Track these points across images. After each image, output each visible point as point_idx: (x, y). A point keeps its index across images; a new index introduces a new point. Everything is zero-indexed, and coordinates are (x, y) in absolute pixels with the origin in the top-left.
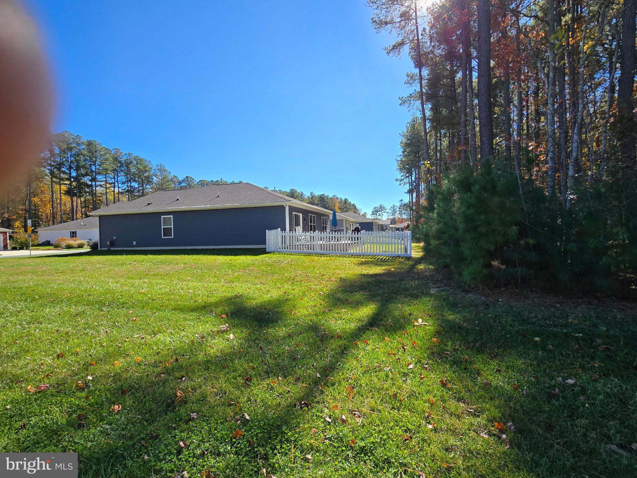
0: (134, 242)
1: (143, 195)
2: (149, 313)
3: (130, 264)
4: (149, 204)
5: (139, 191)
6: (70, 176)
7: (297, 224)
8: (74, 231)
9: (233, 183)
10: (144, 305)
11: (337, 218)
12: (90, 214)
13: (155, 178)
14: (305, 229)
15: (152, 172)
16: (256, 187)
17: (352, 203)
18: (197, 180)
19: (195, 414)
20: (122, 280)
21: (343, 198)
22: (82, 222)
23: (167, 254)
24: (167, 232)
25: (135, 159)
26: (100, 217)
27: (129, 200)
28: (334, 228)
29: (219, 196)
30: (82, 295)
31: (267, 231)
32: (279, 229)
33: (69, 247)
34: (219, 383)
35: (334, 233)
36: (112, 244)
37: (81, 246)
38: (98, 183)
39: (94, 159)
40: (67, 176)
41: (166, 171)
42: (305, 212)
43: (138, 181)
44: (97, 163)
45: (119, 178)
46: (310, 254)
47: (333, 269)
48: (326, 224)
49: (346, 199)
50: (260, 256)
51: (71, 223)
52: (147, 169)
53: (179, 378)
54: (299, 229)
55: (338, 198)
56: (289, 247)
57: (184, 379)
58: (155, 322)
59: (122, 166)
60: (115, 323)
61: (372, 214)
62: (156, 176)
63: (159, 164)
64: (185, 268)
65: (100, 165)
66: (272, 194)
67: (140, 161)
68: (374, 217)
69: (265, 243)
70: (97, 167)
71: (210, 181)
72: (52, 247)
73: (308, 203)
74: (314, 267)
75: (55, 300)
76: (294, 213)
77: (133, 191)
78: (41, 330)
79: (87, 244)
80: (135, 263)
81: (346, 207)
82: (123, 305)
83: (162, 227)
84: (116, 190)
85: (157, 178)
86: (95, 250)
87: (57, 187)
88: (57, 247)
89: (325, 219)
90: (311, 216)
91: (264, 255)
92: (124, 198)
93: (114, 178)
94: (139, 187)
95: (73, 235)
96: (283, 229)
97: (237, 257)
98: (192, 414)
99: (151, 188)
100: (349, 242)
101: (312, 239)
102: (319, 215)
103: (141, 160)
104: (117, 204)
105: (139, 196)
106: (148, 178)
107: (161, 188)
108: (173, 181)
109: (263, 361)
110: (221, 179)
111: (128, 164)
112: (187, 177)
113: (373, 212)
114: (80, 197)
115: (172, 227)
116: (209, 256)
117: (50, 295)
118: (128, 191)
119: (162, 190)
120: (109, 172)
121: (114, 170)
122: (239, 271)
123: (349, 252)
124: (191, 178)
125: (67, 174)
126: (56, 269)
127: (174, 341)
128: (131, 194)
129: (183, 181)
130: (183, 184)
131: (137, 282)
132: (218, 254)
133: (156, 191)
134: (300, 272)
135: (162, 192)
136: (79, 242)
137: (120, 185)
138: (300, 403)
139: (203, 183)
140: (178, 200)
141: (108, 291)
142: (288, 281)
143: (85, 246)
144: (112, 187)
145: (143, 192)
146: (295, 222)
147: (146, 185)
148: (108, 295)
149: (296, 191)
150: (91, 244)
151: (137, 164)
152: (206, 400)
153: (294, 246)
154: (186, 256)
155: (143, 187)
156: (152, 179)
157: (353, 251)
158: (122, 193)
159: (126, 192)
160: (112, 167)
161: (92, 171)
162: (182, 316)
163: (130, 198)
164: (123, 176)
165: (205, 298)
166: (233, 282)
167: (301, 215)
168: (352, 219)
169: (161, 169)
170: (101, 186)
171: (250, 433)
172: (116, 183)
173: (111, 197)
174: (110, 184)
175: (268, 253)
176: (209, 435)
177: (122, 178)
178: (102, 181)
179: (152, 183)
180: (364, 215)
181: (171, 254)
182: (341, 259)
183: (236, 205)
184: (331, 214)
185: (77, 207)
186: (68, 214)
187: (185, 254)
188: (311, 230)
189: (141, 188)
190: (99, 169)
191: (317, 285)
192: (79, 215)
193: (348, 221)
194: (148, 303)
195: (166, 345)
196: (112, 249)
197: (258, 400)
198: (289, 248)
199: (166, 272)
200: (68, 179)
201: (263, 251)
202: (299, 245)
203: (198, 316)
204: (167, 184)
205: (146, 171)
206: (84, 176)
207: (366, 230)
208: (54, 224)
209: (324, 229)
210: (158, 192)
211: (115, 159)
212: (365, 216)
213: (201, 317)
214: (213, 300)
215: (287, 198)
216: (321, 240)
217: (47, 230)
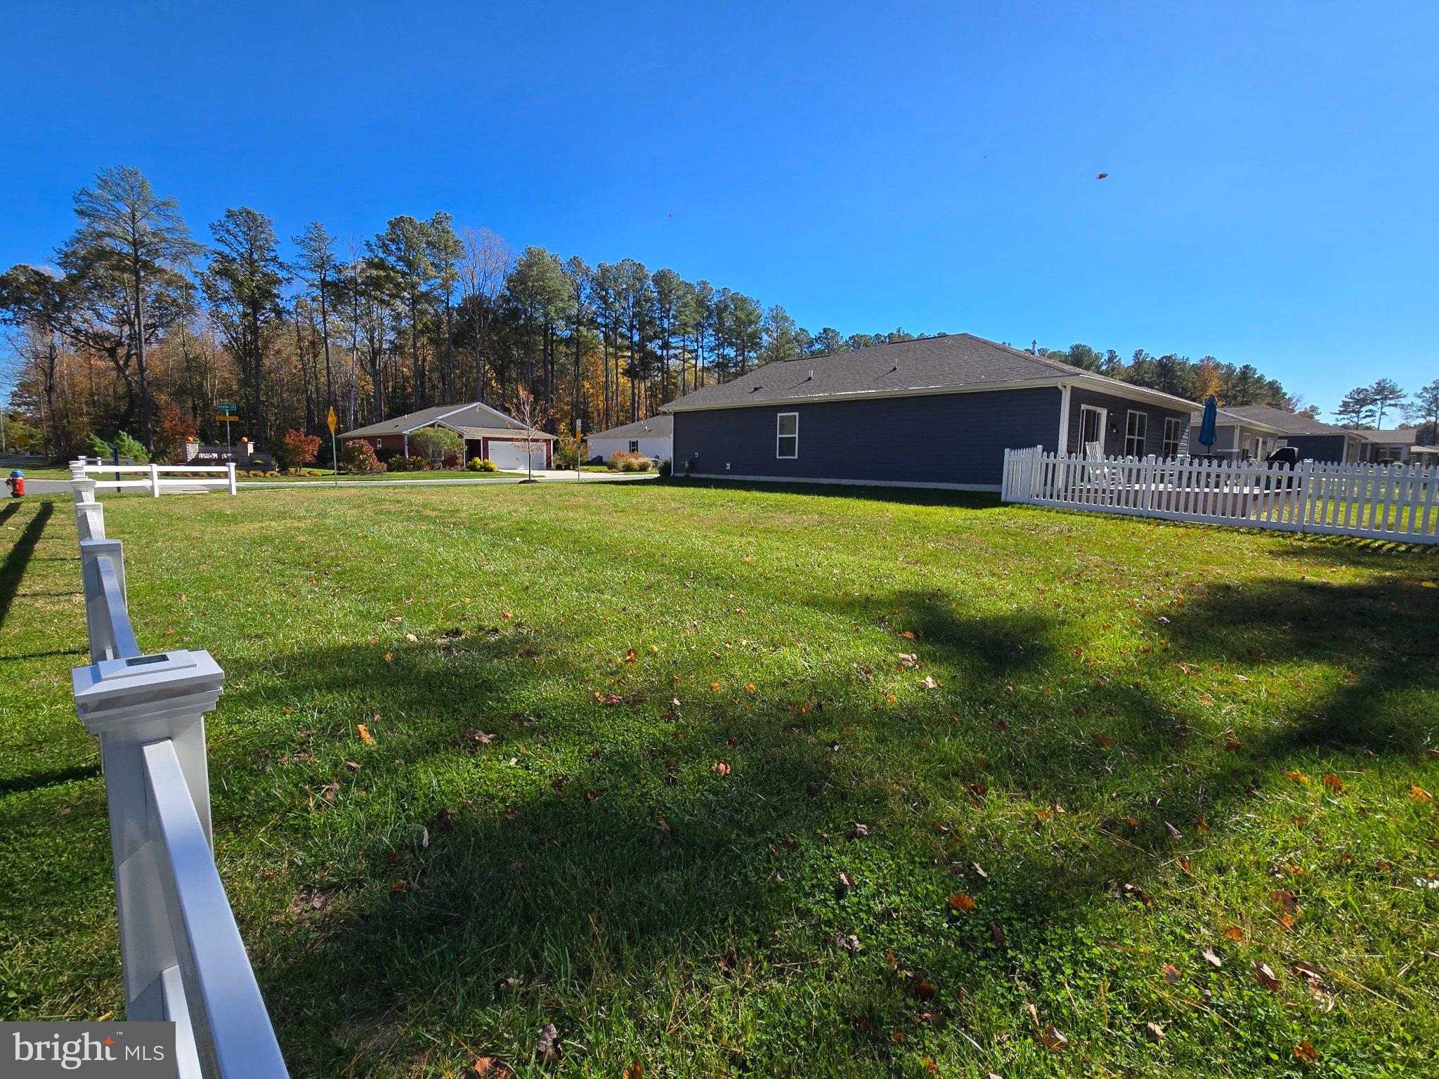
0: (728, 464)
1: (743, 373)
2: (761, 603)
3: (722, 506)
4: (756, 389)
5: (736, 365)
6: (631, 342)
7: (1092, 436)
8: (634, 440)
9: (922, 339)
10: (753, 587)
11: (1219, 421)
12: (661, 409)
13: (765, 337)
14: (1111, 450)
15: (762, 323)
16: (986, 343)
17: (1268, 379)
18: (845, 336)
19: (864, 826)
20: (711, 534)
21: (1238, 366)
22: (645, 424)
23: (787, 492)
24: (787, 445)
25: (733, 300)
26: (676, 414)
27: (719, 382)
28: (1203, 450)
29: (895, 369)
30: (654, 555)
31: (1007, 451)
32: (1040, 447)
33: (628, 469)
34: (911, 777)
35: (1206, 462)
36: (693, 467)
37: (643, 468)
38: (672, 352)
39: (667, 306)
40: (627, 343)
41: (785, 319)
42: (1116, 405)
43: (736, 345)
44: (672, 313)
45: (706, 340)
46: (1123, 516)
47: (1201, 563)
48: (1176, 438)
49: (1246, 367)
50: (985, 510)
51: (631, 426)
52: (752, 318)
53: (827, 744)
54: (1096, 449)
55: (1218, 366)
56: (1062, 494)
57: (836, 748)
58: (774, 622)
59: (709, 317)
60: (706, 612)
61: (1341, 413)
62: (767, 331)
63: (773, 306)
64: (821, 523)
65: (675, 317)
66: (1026, 359)
67: (740, 302)
68: (1345, 422)
69: (999, 481)
70: (672, 321)
71: (873, 335)
72: (605, 468)
73: (1123, 380)
74: (1139, 550)
75: (615, 556)
76: (1083, 407)
77: (726, 366)
78: (603, 603)
79: (652, 464)
80: (730, 504)
81: (1244, 392)
82: (717, 581)
83: (778, 436)
84: (700, 364)
85: (770, 336)
86: (667, 477)
87: (612, 362)
88: (612, 467)
89: (1177, 423)
90: (1132, 416)
91: (997, 510)
92: (711, 380)
93: (697, 341)
94: (736, 356)
95: (634, 447)
96: (1051, 447)
97: (931, 509)
98: (858, 825)
99: (757, 358)
100: (1256, 491)
101: (1134, 476)
102: (1157, 413)
103: (744, 300)
104: (700, 390)
105: (736, 375)
106: (754, 336)
107: (777, 355)
108: (798, 341)
109: (1010, 757)
110: (899, 331)
111: (721, 310)
112: (825, 330)
113: (1345, 404)
114: (644, 378)
115: (796, 436)
116: (869, 502)
117: (609, 548)
118: (718, 365)
119: (777, 359)
120: (689, 329)
121: (698, 326)
122: (938, 541)
123: (1253, 518)
124: (833, 331)
125: (627, 338)
126: (615, 506)
127: (811, 668)
128: (723, 370)
129: (818, 339)
130: (817, 346)
131: (737, 542)
132: (889, 500)
133: (767, 364)
134: (1097, 559)
135: (780, 364)
136: (642, 460)
137: (706, 355)
138: (1121, 885)
139: (857, 343)
140: (810, 379)
141: (692, 553)
142: (1063, 575)
143: (650, 469)
144: (692, 358)
145: (743, 365)
146: (1084, 430)
147: (749, 351)
148: (693, 560)
149: (1090, 350)
150: (661, 463)
151: (736, 309)
152: (885, 806)
153: (1077, 492)
154: (822, 499)
155: (743, 354)
156: (761, 339)
157: (1269, 517)
158: (708, 369)
159: (715, 367)
160: (695, 319)
161: (664, 330)
162: (822, 618)
163: (722, 378)
164: (711, 335)
165: (867, 591)
166: (925, 564)
167: (1104, 413)
168: (1265, 427)
169: (778, 317)
170: (676, 356)
171: (992, 910)
172: (700, 350)
173: (690, 377)
174: (691, 352)
175: (1006, 504)
176: (898, 881)
177: (710, 340)
178: (678, 348)
179: (760, 348)
180: (1309, 415)
181: (793, 492)
182: (1224, 535)
183: (934, 388)
184: (1196, 409)
185: (639, 397)
186: (627, 411)
187: (819, 495)
188: (1130, 453)
189: (740, 358)
190: (674, 325)
191: (1150, 598)
192: (642, 413)
193: (1249, 430)
194: (759, 584)
195: (797, 674)
196: (692, 475)
197: (1006, 843)
198: (1062, 497)
199: (786, 527)
200: (628, 348)
201: (994, 500)
202: (1092, 491)
203: (855, 624)
204: (787, 346)
205: (751, 322)
206: (651, 340)
207: (1318, 458)
208: (607, 428)
209: (1169, 451)
210: (773, 364)
211: (701, 303)
212: (1311, 417)
213: (862, 629)
214: (880, 594)
215: (1066, 367)
216: (1162, 482)
217: (598, 438)
